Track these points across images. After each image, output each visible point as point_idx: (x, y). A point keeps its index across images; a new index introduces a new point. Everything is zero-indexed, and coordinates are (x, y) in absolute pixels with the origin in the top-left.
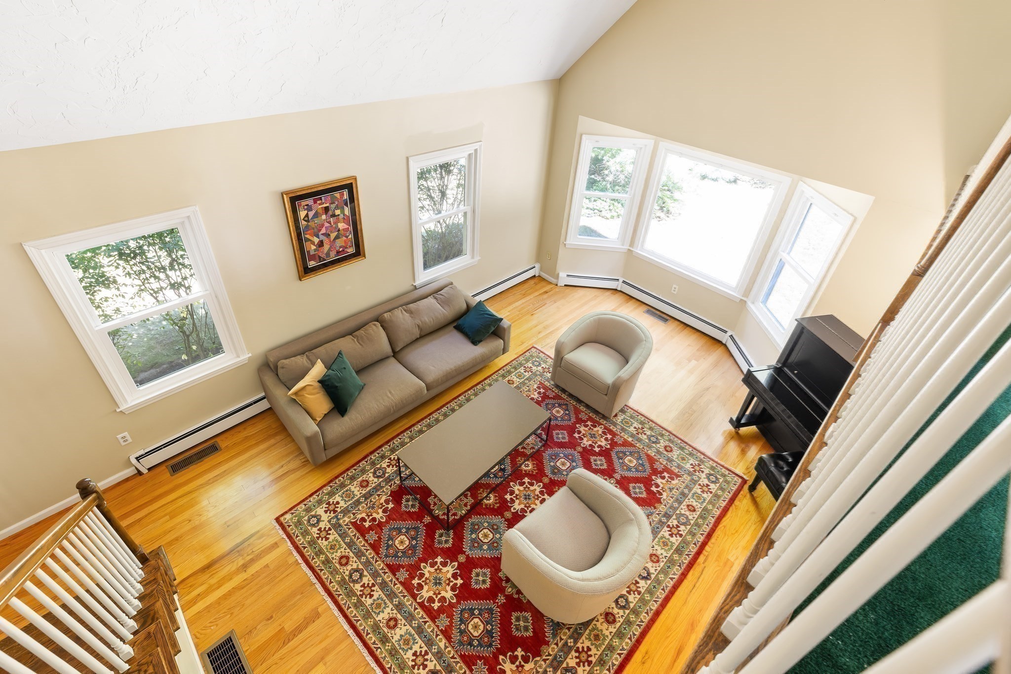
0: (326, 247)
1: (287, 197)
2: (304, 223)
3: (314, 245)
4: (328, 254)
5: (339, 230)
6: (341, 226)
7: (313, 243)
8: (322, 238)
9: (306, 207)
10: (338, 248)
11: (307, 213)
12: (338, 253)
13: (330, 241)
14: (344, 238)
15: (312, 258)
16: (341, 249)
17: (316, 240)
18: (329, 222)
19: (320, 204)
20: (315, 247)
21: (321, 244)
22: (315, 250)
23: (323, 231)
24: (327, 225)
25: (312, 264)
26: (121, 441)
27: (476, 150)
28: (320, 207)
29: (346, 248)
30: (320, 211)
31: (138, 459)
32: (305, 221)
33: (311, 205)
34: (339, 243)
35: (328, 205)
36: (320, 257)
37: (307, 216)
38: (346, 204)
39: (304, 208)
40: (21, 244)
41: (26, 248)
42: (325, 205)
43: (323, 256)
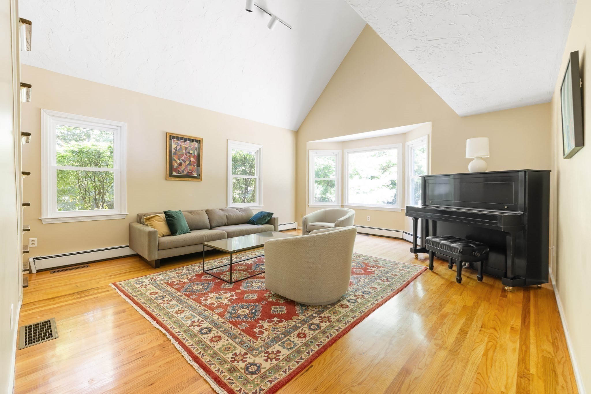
0: (183, 167)
1: (168, 135)
2: (174, 150)
3: (177, 164)
4: (183, 171)
5: (191, 161)
6: (192, 159)
7: (177, 163)
8: (182, 161)
9: (176, 143)
10: (188, 170)
11: (177, 146)
12: (188, 172)
13: (185, 165)
14: (193, 166)
15: (175, 170)
16: (190, 172)
17: (178, 162)
18: (187, 155)
19: (183, 145)
20: (177, 165)
21: (180, 165)
22: (177, 167)
23: (183, 158)
24: (185, 156)
25: (174, 173)
26: (31, 243)
27: (260, 149)
28: (183, 146)
29: (193, 172)
30: (183, 148)
31: (34, 259)
32: (175, 150)
33: (179, 143)
34: (190, 168)
35: (187, 146)
36: (179, 171)
37: (176, 147)
38: (196, 150)
39: (175, 143)
40: (41, 109)
41: (42, 111)
42: (186, 146)
43: (180, 171)
